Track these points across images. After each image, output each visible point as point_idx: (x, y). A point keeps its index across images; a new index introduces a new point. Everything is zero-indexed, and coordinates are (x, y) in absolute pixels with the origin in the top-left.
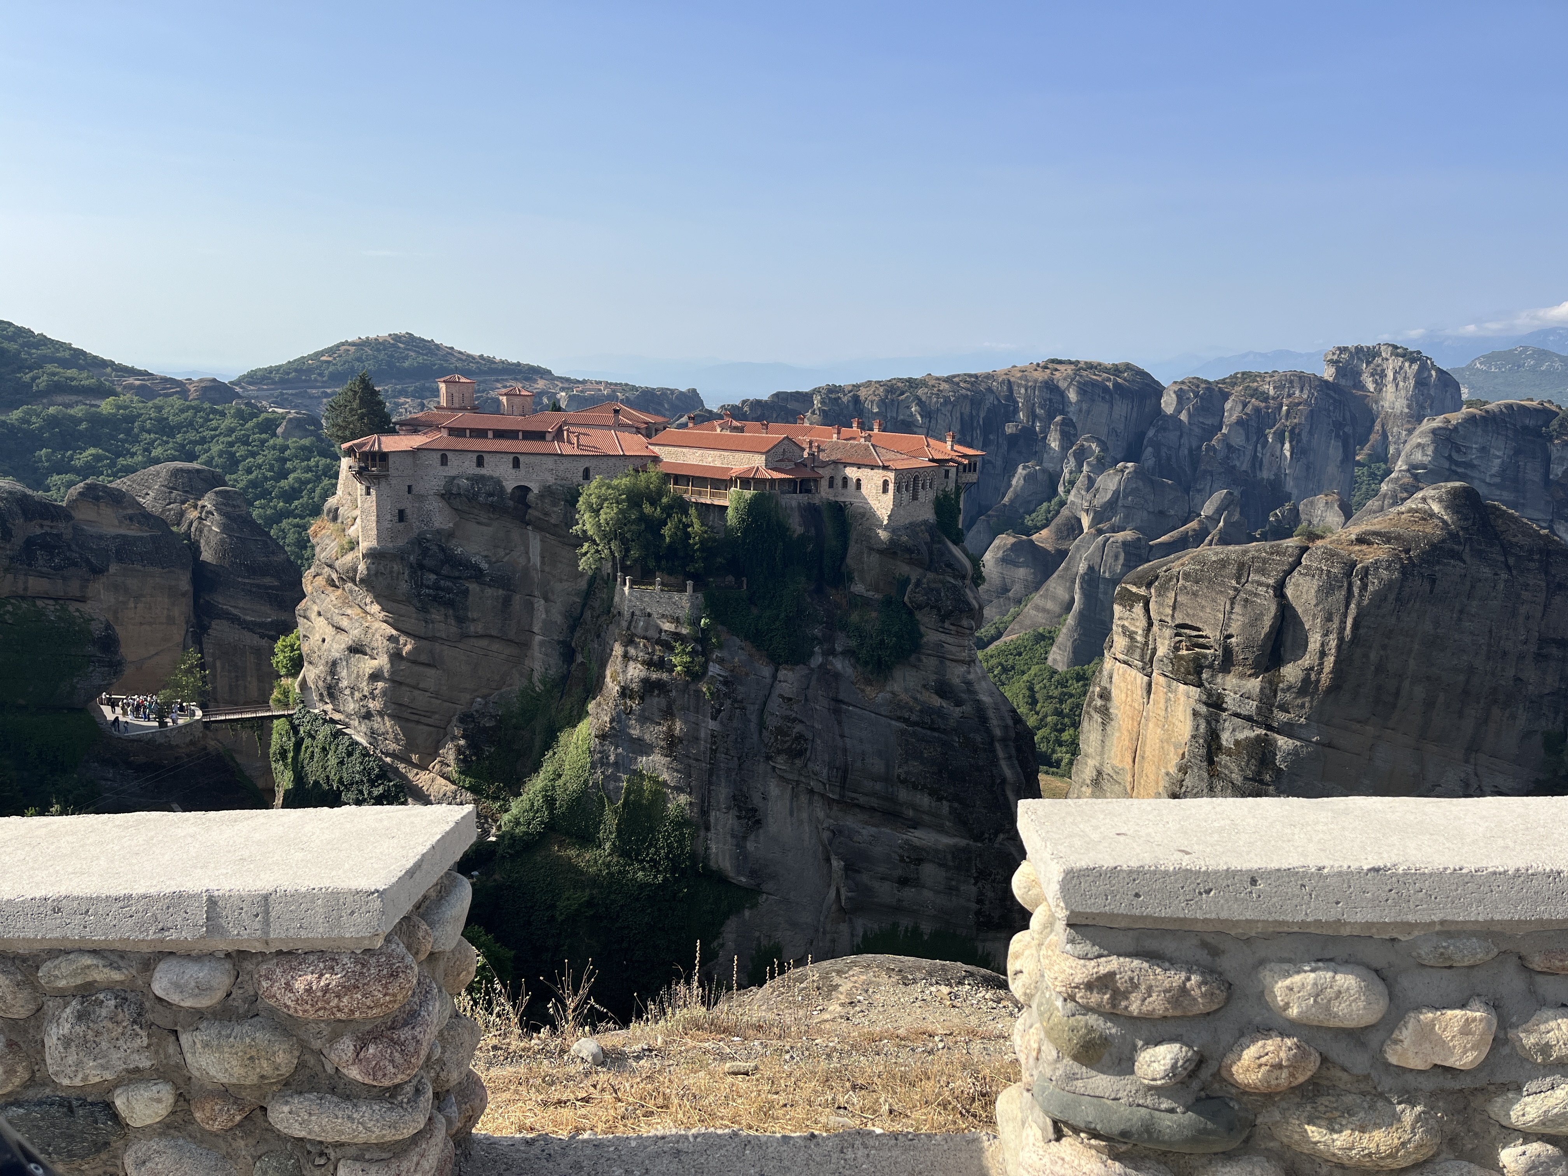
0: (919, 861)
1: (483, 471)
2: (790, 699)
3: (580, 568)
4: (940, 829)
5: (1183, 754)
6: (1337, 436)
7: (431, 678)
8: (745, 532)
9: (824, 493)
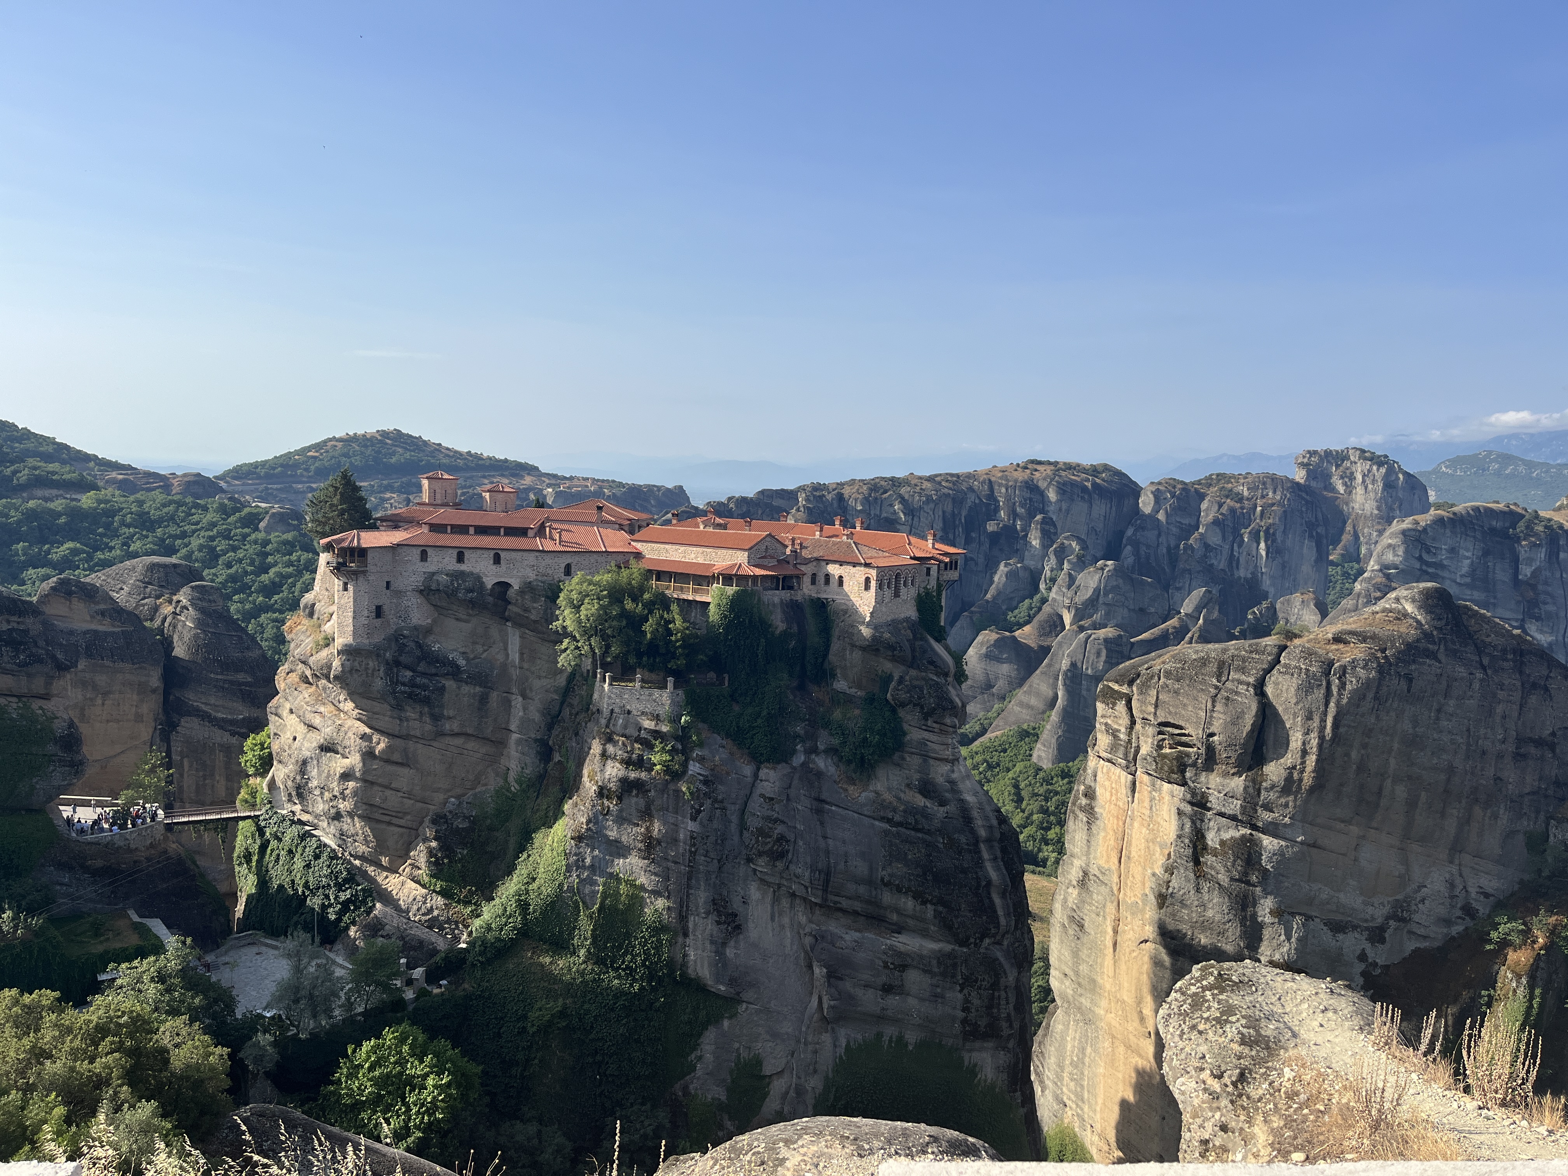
0: (903, 968)
1: (463, 567)
2: (772, 799)
3: (559, 665)
4: (924, 934)
5: (1169, 855)
6: (1311, 536)
7: (404, 777)
8: (727, 628)
9: (807, 590)
